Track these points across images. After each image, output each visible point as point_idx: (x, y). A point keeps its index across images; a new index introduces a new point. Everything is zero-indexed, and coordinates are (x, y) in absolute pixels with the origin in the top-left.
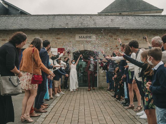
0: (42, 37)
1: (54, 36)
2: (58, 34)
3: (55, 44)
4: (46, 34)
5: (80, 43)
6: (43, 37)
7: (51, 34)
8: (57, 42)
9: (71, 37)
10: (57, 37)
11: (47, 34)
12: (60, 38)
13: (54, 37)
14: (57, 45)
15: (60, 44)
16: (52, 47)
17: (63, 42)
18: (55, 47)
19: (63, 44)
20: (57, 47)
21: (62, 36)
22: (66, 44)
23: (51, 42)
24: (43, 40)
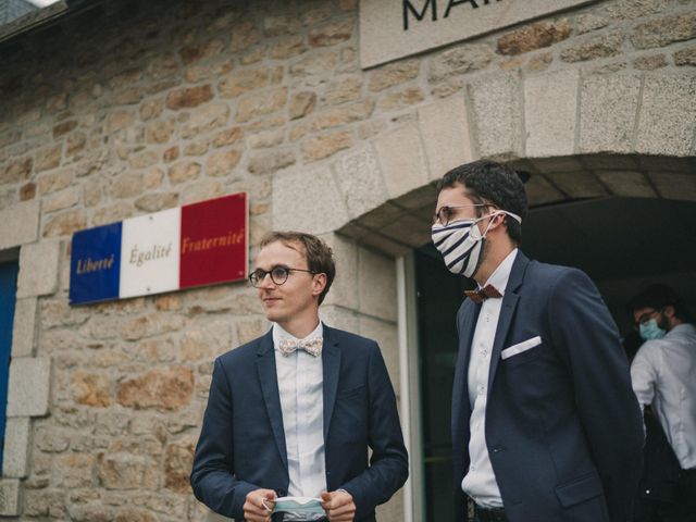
0: (66, 128)
1: (156, 90)
2: (191, 55)
4: (97, 90)
5: (421, 84)
7: (131, 72)
8: (182, 145)
9: (315, 41)
10: (176, 92)
11: (104, 83)
12: (206, 88)
13: (160, 95)
14: (179, 172)
15: (202, 160)
16: (140, 208)
17: (231, 125)
18: (161, 203)
19: (234, 152)
20: (176, 196)
21: (227, 62)
22: (261, 145)
23: (132, 156)
24: (70, 151)
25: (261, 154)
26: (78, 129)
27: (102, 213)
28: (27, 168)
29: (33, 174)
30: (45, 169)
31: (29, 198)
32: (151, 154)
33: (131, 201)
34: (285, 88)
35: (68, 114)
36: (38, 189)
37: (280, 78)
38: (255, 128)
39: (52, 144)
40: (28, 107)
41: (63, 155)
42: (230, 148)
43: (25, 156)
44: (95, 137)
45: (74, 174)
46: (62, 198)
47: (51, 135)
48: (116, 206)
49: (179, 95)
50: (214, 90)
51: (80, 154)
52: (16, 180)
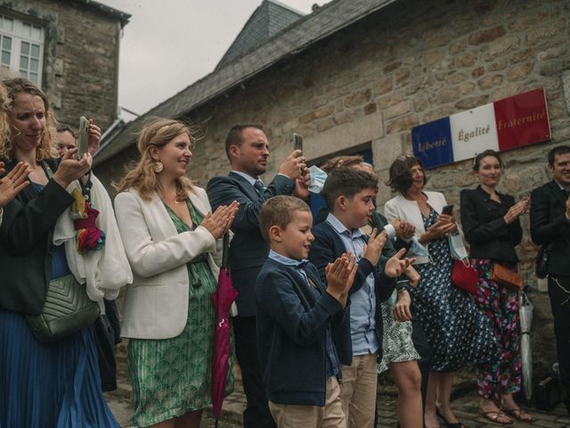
0: (394, 67)
1: (460, 34)
2: (484, 9)
3: (475, 81)
4: (414, 41)
6: (400, 64)
7: (437, 27)
8: (486, 66)
10: (476, 33)
11: (417, 37)
12: (500, 28)
13: (463, 37)
14: (487, 82)
15: (504, 72)
16: (460, 107)
17: (523, 48)
18: (475, 102)
19: (528, 65)
20: (487, 97)
21: (514, 10)
22: (550, 57)
23: (447, 78)
24: (399, 81)
25: (549, 64)
26: (403, 66)
27: (431, 114)
28: (367, 94)
29: (372, 97)
30: (381, 94)
31: (372, 112)
32: (462, 74)
33: (452, 104)
34: (563, 19)
35: (393, 59)
36: (378, 106)
37: (558, 14)
38: (542, 48)
39: (384, 78)
40: (361, 59)
41: (394, 84)
42: (525, 63)
43: (364, 89)
44: (416, 69)
45: (404, 94)
46: (398, 109)
47: (382, 73)
48: (441, 109)
49: (479, 35)
50: (506, 29)
51: (406, 81)
52: (361, 103)
